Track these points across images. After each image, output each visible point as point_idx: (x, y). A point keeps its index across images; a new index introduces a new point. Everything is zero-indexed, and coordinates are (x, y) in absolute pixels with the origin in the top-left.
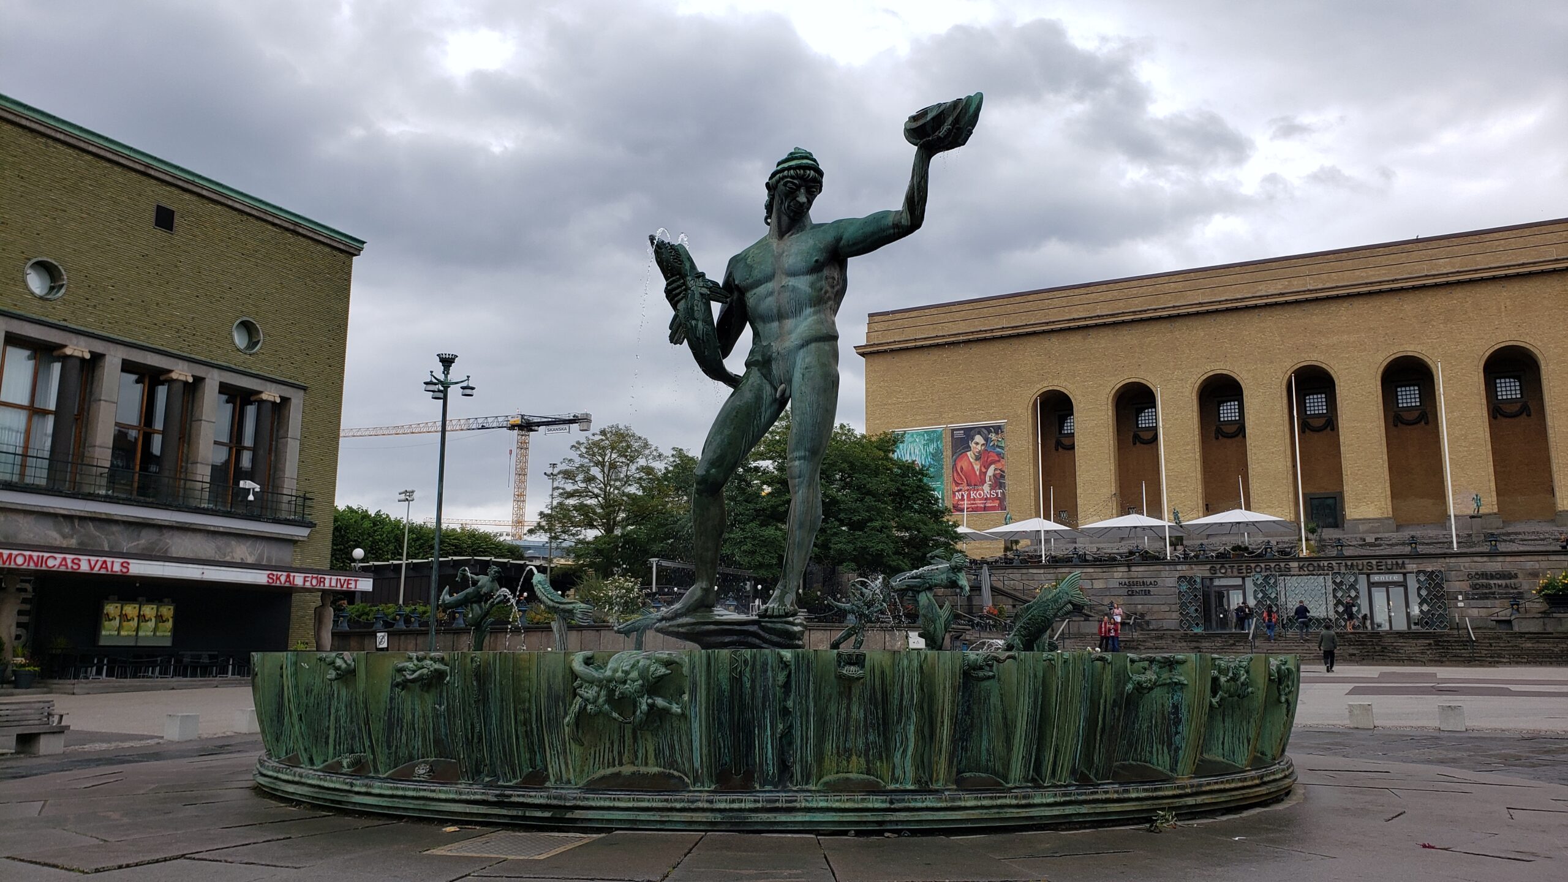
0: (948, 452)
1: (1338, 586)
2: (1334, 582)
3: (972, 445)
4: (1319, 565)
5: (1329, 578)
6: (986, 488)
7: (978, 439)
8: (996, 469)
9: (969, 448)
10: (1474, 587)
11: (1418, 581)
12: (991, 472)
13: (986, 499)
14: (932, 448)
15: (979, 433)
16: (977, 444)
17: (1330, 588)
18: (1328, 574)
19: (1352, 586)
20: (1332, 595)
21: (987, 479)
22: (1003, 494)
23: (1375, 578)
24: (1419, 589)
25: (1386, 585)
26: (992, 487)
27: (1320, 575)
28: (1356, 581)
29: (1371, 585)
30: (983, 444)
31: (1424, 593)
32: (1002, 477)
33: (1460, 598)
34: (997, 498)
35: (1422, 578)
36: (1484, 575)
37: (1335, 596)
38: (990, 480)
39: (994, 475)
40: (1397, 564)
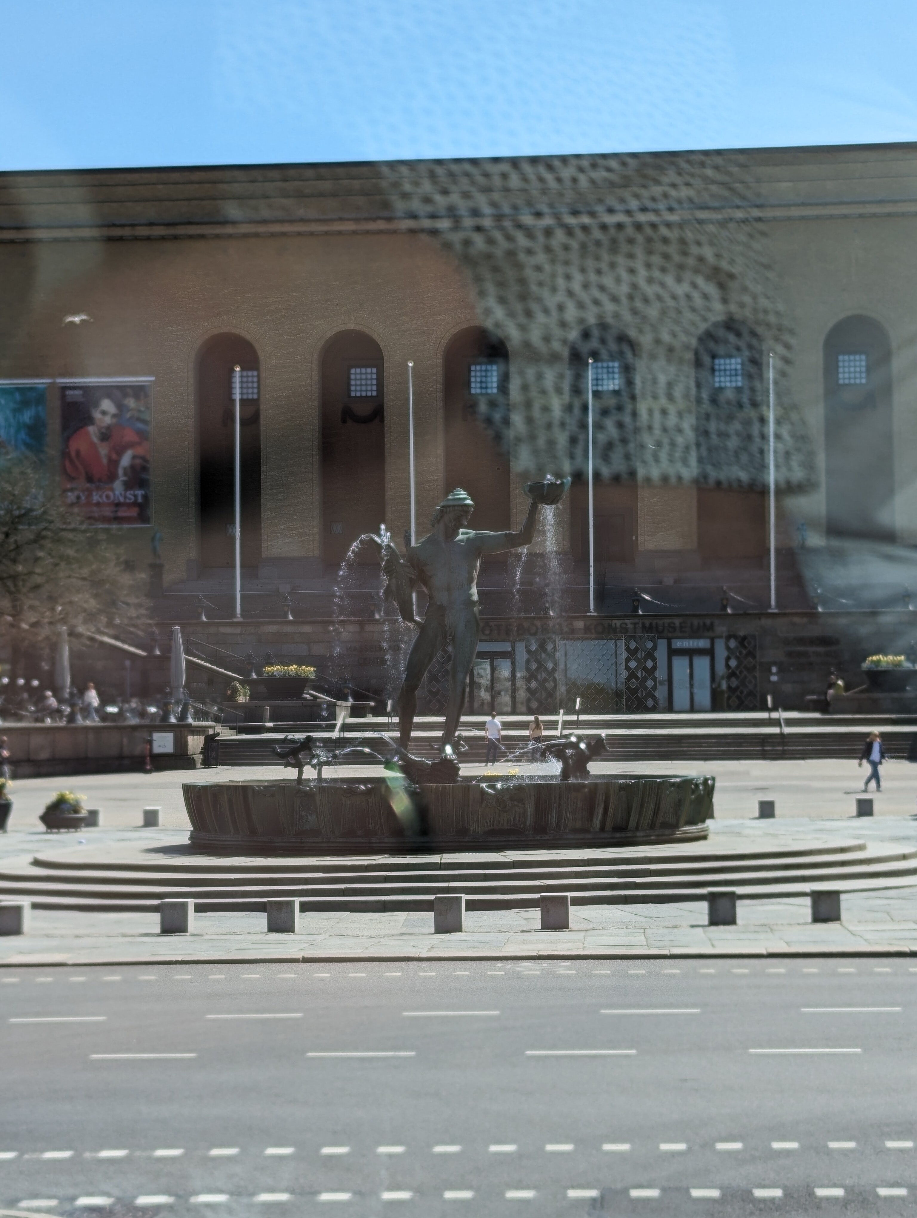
0: (54, 424)
1: (632, 653)
2: (628, 649)
3: (97, 415)
4: (610, 626)
5: (622, 643)
6: (118, 486)
7: (107, 405)
8: (134, 457)
9: (89, 420)
10: (790, 654)
11: (728, 648)
12: (126, 460)
13: (118, 505)
14: (27, 417)
15: (109, 396)
16: (104, 413)
17: (623, 655)
18: (620, 638)
19: (650, 655)
20: (623, 666)
21: (120, 472)
22: (146, 497)
23: (678, 644)
24: (728, 659)
25: (690, 653)
26: (128, 486)
27: (611, 639)
28: (654, 648)
29: (673, 653)
30: (114, 416)
31: (733, 663)
32: (144, 469)
33: (774, 669)
34: (135, 504)
35: (733, 644)
36: (802, 641)
37: (627, 668)
38: (125, 474)
39: (132, 467)
40: (705, 624)
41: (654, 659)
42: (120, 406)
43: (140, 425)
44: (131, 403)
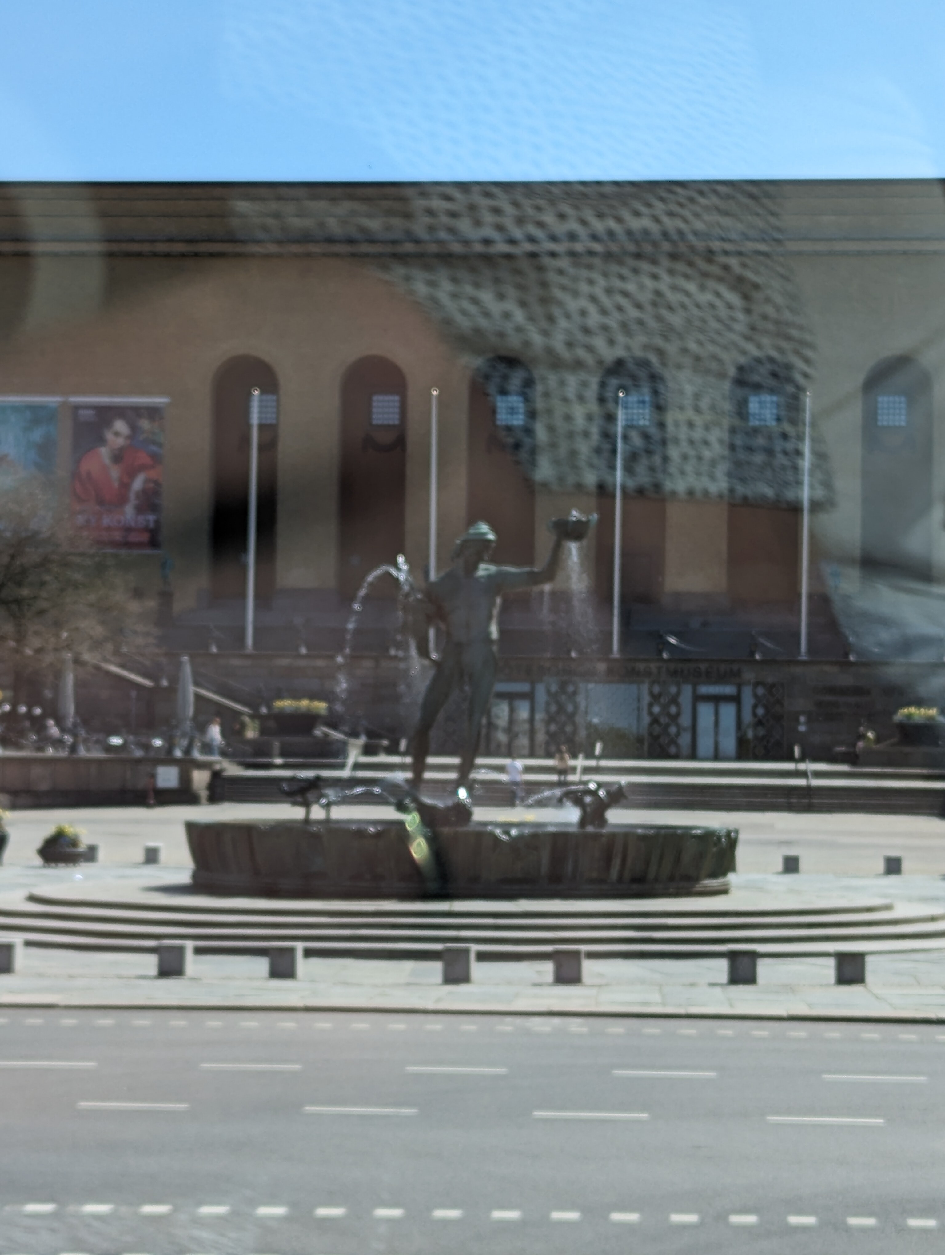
0: (65, 444)
1: (655, 698)
2: (651, 694)
3: (109, 436)
4: (633, 669)
5: (645, 688)
6: (129, 509)
7: (120, 426)
8: (147, 481)
9: (102, 441)
10: (820, 704)
11: (755, 696)
12: (138, 484)
13: (129, 529)
14: (37, 435)
15: (122, 417)
16: (117, 434)
17: (646, 699)
18: (644, 682)
19: (674, 701)
20: (646, 711)
21: (132, 496)
22: (157, 522)
23: (705, 690)
24: (755, 707)
25: (717, 699)
26: (139, 510)
27: (634, 682)
28: (678, 694)
29: (698, 699)
30: (127, 438)
31: (760, 711)
32: (157, 493)
33: (802, 719)
34: (146, 529)
35: (760, 691)
36: (833, 690)
37: (651, 713)
38: (137, 498)
39: (144, 490)
40: (731, 670)
41: (678, 705)
42: (134, 428)
43: (154, 448)
44: (145, 424)
